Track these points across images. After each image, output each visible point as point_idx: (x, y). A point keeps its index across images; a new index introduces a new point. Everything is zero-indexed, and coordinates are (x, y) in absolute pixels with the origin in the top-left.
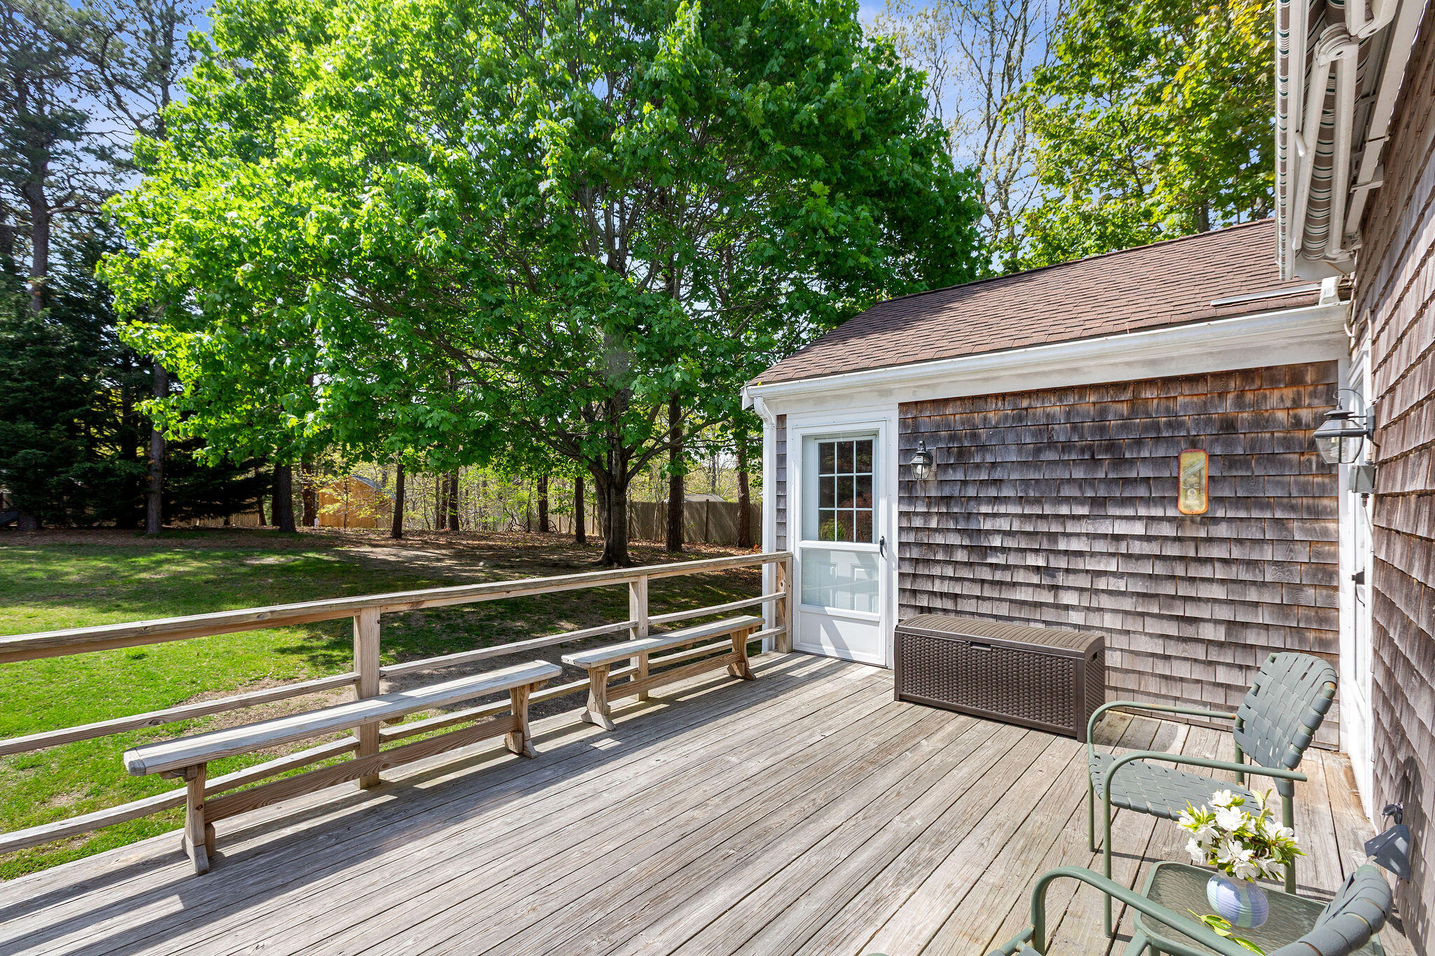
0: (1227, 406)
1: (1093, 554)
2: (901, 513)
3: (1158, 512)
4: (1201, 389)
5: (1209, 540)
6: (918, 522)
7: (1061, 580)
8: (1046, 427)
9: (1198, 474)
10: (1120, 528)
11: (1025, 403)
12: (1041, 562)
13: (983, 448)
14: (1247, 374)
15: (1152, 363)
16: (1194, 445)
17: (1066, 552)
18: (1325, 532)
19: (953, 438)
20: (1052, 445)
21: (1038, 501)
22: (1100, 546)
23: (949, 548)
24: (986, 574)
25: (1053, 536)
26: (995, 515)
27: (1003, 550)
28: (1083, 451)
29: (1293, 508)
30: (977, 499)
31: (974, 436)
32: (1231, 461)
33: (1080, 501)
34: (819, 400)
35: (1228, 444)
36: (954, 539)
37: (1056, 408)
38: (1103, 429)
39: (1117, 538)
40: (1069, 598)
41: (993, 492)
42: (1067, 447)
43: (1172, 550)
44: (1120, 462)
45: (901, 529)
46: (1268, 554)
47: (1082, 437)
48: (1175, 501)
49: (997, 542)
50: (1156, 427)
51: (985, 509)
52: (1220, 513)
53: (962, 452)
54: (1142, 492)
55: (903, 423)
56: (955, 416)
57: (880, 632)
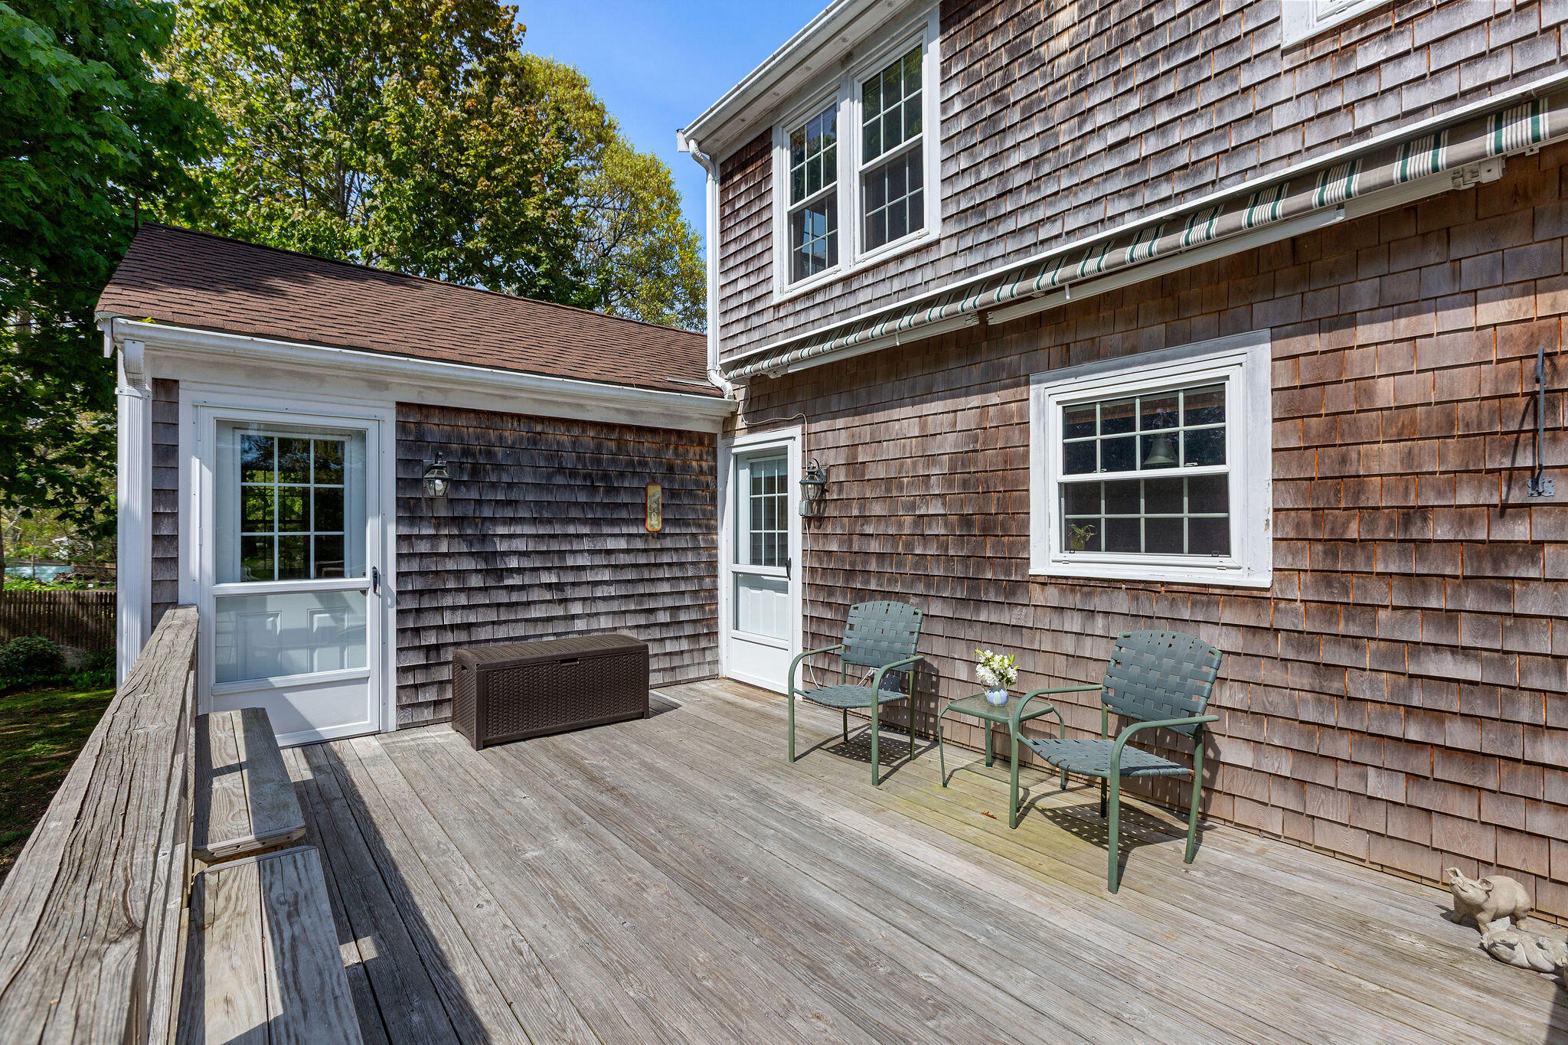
0: (668, 454)
1: (592, 567)
2: (399, 537)
3: (633, 530)
4: (658, 439)
5: (662, 550)
6: (423, 547)
7: (569, 593)
8: (554, 455)
9: (657, 502)
10: (611, 544)
11: (539, 428)
12: (554, 580)
13: (499, 467)
14: (680, 433)
15: (631, 413)
16: (654, 482)
17: (572, 568)
18: (713, 540)
19: (466, 452)
20: (561, 470)
21: (549, 522)
22: (599, 560)
23: (459, 574)
24: (503, 597)
25: (562, 554)
26: (511, 536)
27: (519, 571)
28: (585, 478)
29: (699, 526)
30: (493, 520)
31: (489, 454)
32: (672, 493)
33: (585, 521)
35: (671, 481)
36: (468, 564)
37: (564, 437)
38: (599, 461)
39: (609, 552)
40: (576, 609)
41: (509, 513)
42: (573, 473)
43: (642, 560)
44: (611, 490)
45: (399, 556)
46: (690, 557)
47: (585, 465)
48: (644, 521)
49: (513, 563)
50: (631, 463)
51: (501, 530)
52: (667, 531)
53: (475, 470)
54: (624, 515)
55: (401, 427)
56: (469, 429)
57: (370, 690)
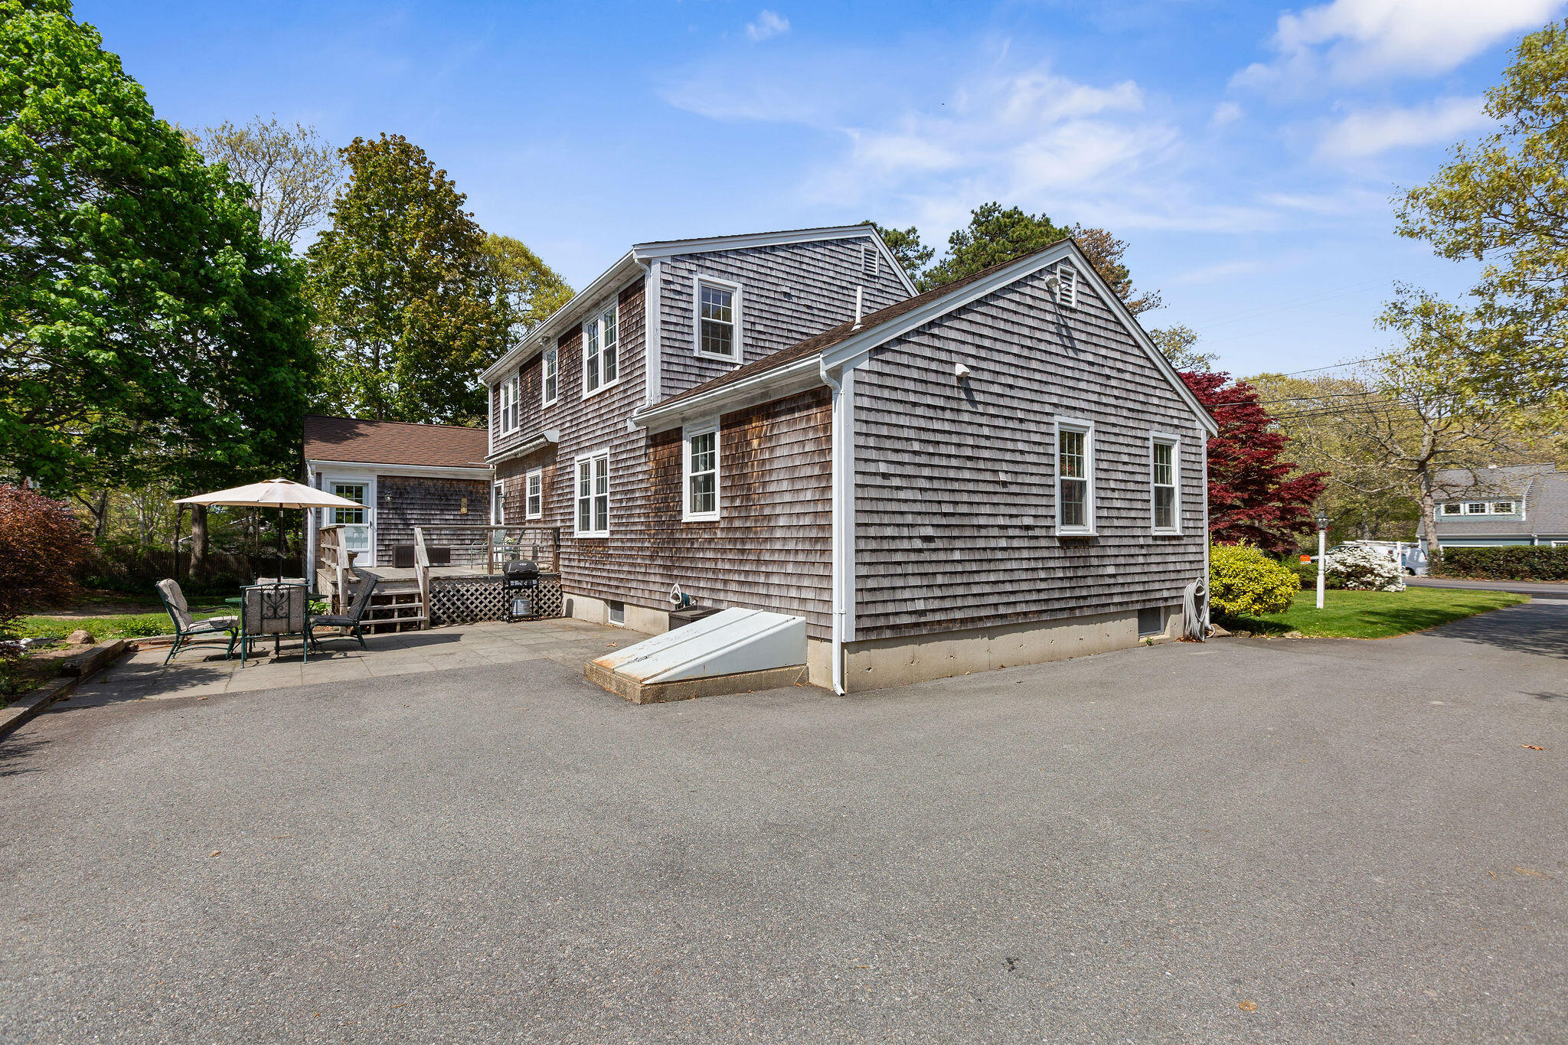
0: (471, 488)
1: (441, 524)
3: (456, 512)
4: (466, 483)
5: (467, 519)
6: (385, 516)
8: (427, 489)
9: (465, 503)
10: (447, 517)
11: (422, 481)
13: (408, 493)
14: (474, 481)
15: (455, 475)
16: (464, 497)
18: (488, 517)
19: (398, 489)
20: (430, 493)
21: (425, 509)
22: (443, 522)
23: (396, 524)
28: (438, 496)
29: (482, 511)
30: (407, 508)
31: (406, 489)
32: (472, 501)
33: (438, 509)
34: (341, 469)
35: (471, 496)
36: (398, 521)
37: (431, 483)
38: (443, 490)
39: (446, 519)
40: (434, 537)
41: (412, 506)
42: (434, 494)
43: (459, 522)
44: (447, 500)
45: (378, 518)
46: (478, 522)
47: (438, 492)
48: (460, 510)
50: (455, 491)
51: (409, 511)
52: (469, 513)
53: (401, 494)
54: (452, 507)
55: (378, 482)
56: (399, 482)
57: (369, 555)
